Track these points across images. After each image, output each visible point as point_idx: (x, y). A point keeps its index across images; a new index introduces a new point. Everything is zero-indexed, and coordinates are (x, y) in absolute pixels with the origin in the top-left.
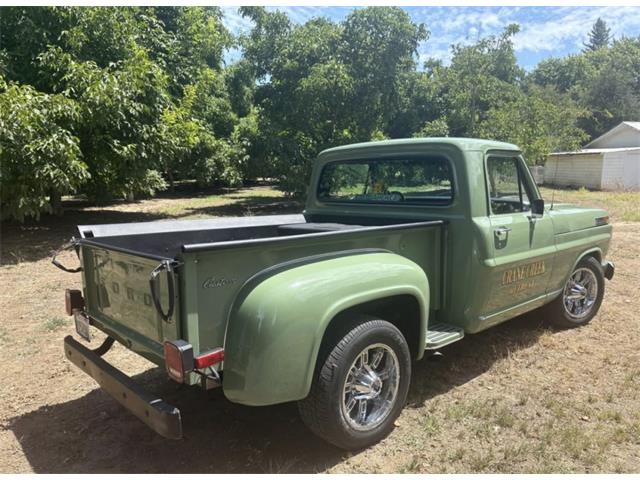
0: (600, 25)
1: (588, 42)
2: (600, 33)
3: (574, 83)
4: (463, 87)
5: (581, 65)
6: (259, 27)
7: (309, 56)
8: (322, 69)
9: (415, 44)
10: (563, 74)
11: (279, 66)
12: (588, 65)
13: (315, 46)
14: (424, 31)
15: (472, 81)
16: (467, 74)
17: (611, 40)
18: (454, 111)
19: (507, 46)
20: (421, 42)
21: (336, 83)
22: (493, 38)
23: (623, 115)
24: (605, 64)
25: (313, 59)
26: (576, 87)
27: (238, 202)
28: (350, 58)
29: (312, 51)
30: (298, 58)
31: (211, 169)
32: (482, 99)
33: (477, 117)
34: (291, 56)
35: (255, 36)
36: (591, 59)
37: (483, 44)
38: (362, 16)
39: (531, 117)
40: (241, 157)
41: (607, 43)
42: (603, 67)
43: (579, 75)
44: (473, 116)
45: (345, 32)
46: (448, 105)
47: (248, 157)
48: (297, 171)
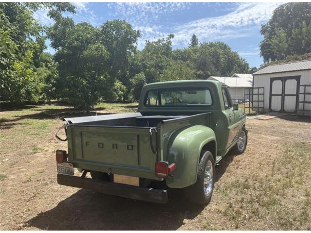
0: (194, 37)
1: (190, 43)
2: (194, 40)
3: (187, 60)
4: (152, 59)
5: (189, 52)
6: (58, 24)
7: (86, 41)
8: (93, 47)
9: (136, 39)
10: (182, 56)
11: (70, 44)
12: (192, 53)
13: (89, 36)
14: (139, 34)
15: (156, 57)
16: (154, 53)
17: (199, 43)
18: (148, 70)
19: (170, 43)
20: (138, 38)
21: (101, 54)
22: (164, 39)
23: (210, 74)
24: (198, 53)
25: (88, 42)
26: (188, 61)
27: (42, 112)
28: (106, 43)
29: (87, 38)
30: (80, 41)
31: (23, 95)
32: (160, 65)
33: (158, 73)
34: (76, 40)
35: (55, 28)
36: (193, 50)
37: (159, 41)
38: (111, 24)
39: (180, 73)
40: (50, 88)
41: (197, 44)
42: (198, 54)
43: (189, 57)
44: (157, 72)
45: (102, 30)
46: (145, 67)
47: (54, 88)
48: (80, 96)
